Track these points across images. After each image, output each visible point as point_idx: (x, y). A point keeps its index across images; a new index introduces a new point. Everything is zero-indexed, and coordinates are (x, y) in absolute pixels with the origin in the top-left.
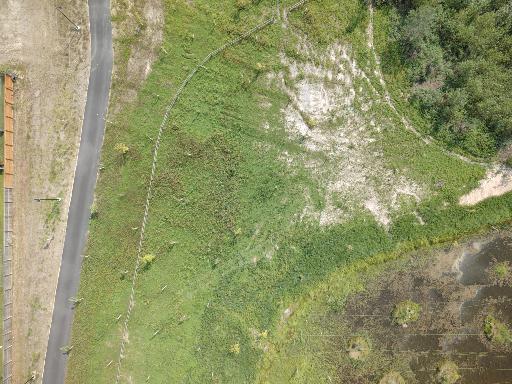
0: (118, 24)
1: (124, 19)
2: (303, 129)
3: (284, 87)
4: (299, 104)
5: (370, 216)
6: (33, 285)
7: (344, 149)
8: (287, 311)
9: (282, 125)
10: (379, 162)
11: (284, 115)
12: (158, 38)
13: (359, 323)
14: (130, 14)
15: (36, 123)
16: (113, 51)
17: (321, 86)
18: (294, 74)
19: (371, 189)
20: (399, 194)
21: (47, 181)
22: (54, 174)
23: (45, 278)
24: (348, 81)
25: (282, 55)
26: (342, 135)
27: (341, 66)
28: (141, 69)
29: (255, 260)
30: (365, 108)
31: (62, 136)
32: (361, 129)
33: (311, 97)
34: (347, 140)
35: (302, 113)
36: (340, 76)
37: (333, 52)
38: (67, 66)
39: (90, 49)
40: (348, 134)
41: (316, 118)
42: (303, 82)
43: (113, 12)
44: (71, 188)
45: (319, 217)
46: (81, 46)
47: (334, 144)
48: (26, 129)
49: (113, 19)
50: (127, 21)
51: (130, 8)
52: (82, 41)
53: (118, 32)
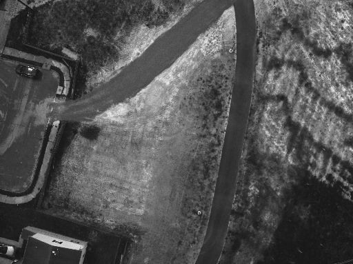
0: (236, 218)
1: (242, 215)
12: (268, 240)
14: (248, 212)
16: (225, 244)
38: (180, 243)
39: (205, 234)
43: (234, 206)
46: (198, 230)
49: (233, 212)
50: (244, 218)
51: (250, 206)
52: (199, 225)
53: (234, 226)
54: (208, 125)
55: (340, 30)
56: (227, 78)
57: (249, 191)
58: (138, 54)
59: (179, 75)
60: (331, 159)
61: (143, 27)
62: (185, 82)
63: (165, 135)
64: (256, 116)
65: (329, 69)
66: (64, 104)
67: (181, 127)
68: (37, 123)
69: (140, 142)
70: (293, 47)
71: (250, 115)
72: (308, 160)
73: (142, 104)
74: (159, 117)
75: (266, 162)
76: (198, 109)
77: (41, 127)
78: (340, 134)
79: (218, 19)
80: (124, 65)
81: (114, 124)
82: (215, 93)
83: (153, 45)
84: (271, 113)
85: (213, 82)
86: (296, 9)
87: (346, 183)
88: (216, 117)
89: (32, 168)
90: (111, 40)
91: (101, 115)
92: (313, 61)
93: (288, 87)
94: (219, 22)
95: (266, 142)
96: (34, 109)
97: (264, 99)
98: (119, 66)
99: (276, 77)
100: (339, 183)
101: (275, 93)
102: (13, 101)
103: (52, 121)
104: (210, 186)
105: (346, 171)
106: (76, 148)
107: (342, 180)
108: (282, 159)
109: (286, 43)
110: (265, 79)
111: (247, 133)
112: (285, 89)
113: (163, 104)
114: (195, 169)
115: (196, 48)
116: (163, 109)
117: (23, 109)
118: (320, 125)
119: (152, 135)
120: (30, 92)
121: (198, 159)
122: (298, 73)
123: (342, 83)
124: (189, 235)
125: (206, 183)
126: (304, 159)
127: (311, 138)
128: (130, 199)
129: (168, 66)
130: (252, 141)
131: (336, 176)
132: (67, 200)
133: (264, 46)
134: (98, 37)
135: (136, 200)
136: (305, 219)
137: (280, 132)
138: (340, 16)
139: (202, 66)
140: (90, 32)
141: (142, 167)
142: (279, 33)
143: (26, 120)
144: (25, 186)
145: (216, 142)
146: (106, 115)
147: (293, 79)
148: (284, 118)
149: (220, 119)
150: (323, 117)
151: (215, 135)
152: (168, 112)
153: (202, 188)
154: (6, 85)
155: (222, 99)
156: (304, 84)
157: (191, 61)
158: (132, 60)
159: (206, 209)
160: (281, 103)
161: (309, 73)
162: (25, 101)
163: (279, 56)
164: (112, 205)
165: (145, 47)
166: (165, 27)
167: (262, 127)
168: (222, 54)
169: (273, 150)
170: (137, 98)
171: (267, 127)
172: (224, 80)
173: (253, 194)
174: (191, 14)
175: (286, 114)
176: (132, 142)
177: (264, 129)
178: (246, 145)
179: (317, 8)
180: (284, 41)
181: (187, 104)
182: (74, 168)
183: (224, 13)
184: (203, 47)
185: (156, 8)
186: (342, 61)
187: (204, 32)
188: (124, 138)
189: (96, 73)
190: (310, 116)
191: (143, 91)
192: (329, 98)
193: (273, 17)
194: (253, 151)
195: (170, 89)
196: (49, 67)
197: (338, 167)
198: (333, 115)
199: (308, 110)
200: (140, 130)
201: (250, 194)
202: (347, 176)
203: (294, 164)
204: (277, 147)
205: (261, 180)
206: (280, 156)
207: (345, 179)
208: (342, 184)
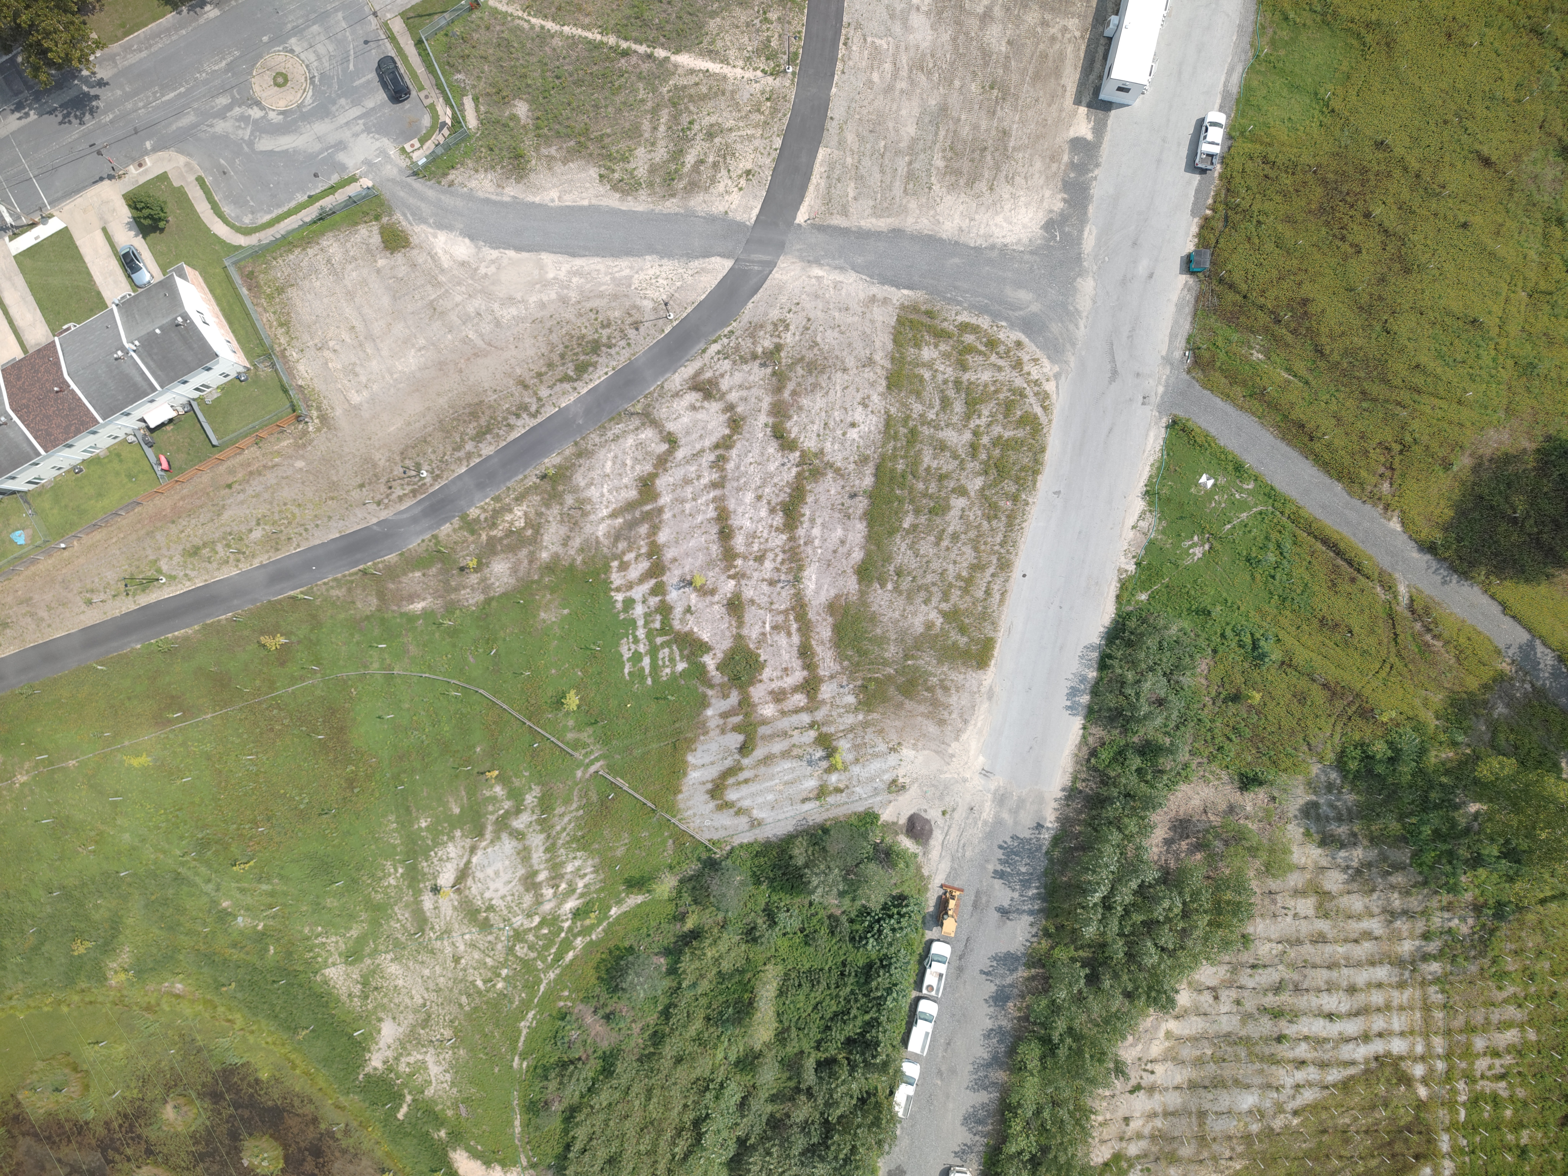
0: (461, 528)
1: (473, 532)
2: (446, 878)
3: (492, 818)
4: (480, 853)
5: (371, 1036)
6: (24, 609)
7: (448, 950)
8: (179, 986)
9: (437, 844)
10: (454, 1009)
11: (452, 838)
12: (471, 598)
13: (216, 1097)
14: (484, 537)
15: (256, 485)
16: (415, 543)
17: (521, 872)
18: (519, 823)
19: (411, 1018)
20: (424, 1062)
21: (181, 548)
22: (195, 552)
23: (42, 619)
24: (547, 907)
25: (537, 791)
26: (467, 937)
27: (563, 886)
28: (412, 598)
29: (225, 904)
30: (521, 950)
31: (257, 534)
32: (489, 961)
33: (499, 865)
34: (462, 948)
35: (469, 862)
36: (548, 892)
37: (577, 863)
38: (362, 486)
39: (403, 507)
40: (473, 945)
41: (473, 888)
42: (514, 843)
43: (474, 512)
44: (188, 586)
45: (334, 964)
46: (399, 492)
47: (447, 932)
48: (240, 476)
49: (464, 517)
50: (471, 539)
51: (494, 533)
52: (408, 489)
53: (448, 535)
54: (545, 378)
55: (839, 432)
56: (629, 344)
57: (510, 511)
58: (553, 201)
59: (574, 280)
60: (653, 582)
61: (593, 172)
62: (574, 296)
63: (481, 335)
64: (618, 429)
65: (772, 467)
66: (401, 171)
67: (512, 347)
68: (341, 157)
69: (442, 313)
70: (755, 391)
71: (611, 420)
72: (624, 553)
73: (493, 269)
74: (496, 306)
75: (569, 500)
76: (553, 347)
77: (343, 167)
78: (699, 563)
79: (697, 257)
80: (521, 196)
81: (433, 257)
82: (595, 347)
83: (581, 208)
84: (640, 445)
85: (605, 332)
86: (811, 348)
87: (641, 633)
88: (566, 379)
89: (279, 206)
90: (537, 149)
91: (430, 230)
92: (761, 435)
93: (695, 436)
94: (696, 264)
95: (594, 474)
96: (356, 135)
97: (648, 419)
98: (512, 191)
99: (693, 408)
100: (633, 623)
101: (670, 426)
102: (339, 97)
103: (365, 175)
104: (469, 455)
105: (659, 617)
106: (358, 238)
107: (641, 623)
108: (592, 517)
109: (752, 378)
110: (676, 395)
111: (583, 439)
112: (688, 433)
113: (519, 296)
114: (474, 415)
115: (631, 268)
116: (510, 300)
117: (342, 120)
118: (686, 525)
119: (466, 319)
120: (373, 109)
121: (490, 407)
122: (727, 431)
123: (769, 503)
124: (383, 488)
125: (469, 446)
126: (622, 545)
127: (655, 529)
128: (358, 369)
129: (574, 255)
130: (579, 455)
131: (639, 610)
132: (281, 290)
133: (719, 352)
134: (524, 126)
135: (363, 379)
136: (544, 621)
137: (625, 480)
138: (859, 415)
139: (615, 297)
140: (521, 109)
141: (413, 345)
142: (755, 357)
143: (333, 139)
144: (247, 220)
145: (533, 409)
146: (435, 237)
147: (711, 433)
148: (648, 468)
149: (567, 386)
150: (700, 518)
151: (539, 399)
152: (514, 311)
153: (457, 448)
154: (351, 67)
155: (595, 365)
156: (719, 452)
157: (608, 278)
158: (537, 200)
159: (436, 478)
160: (665, 447)
161: (738, 445)
162: (356, 112)
163: (724, 384)
164: (327, 354)
165: (569, 200)
166: (621, 199)
167: (610, 451)
168: (655, 309)
169: (593, 493)
170: (495, 254)
171: (616, 457)
172: (623, 343)
173: (511, 523)
174: (668, 218)
175: (655, 466)
176: (432, 302)
177: (611, 455)
178: (567, 453)
179: (839, 374)
180: (749, 372)
181: (548, 324)
182: (329, 261)
183: (713, 259)
184: (642, 276)
185: (632, 165)
186: (799, 475)
187: (662, 257)
188: (429, 288)
189: (477, 171)
190: (683, 501)
191: (511, 253)
192: (731, 504)
193: (770, 328)
194: (567, 469)
195: (546, 284)
196: (427, 102)
197: (654, 601)
198: (714, 529)
199: (689, 490)
200: (458, 299)
201: (508, 517)
202: (652, 626)
203: (601, 539)
204: (602, 495)
205: (540, 514)
206: (594, 511)
207: (645, 626)
208: (635, 628)
